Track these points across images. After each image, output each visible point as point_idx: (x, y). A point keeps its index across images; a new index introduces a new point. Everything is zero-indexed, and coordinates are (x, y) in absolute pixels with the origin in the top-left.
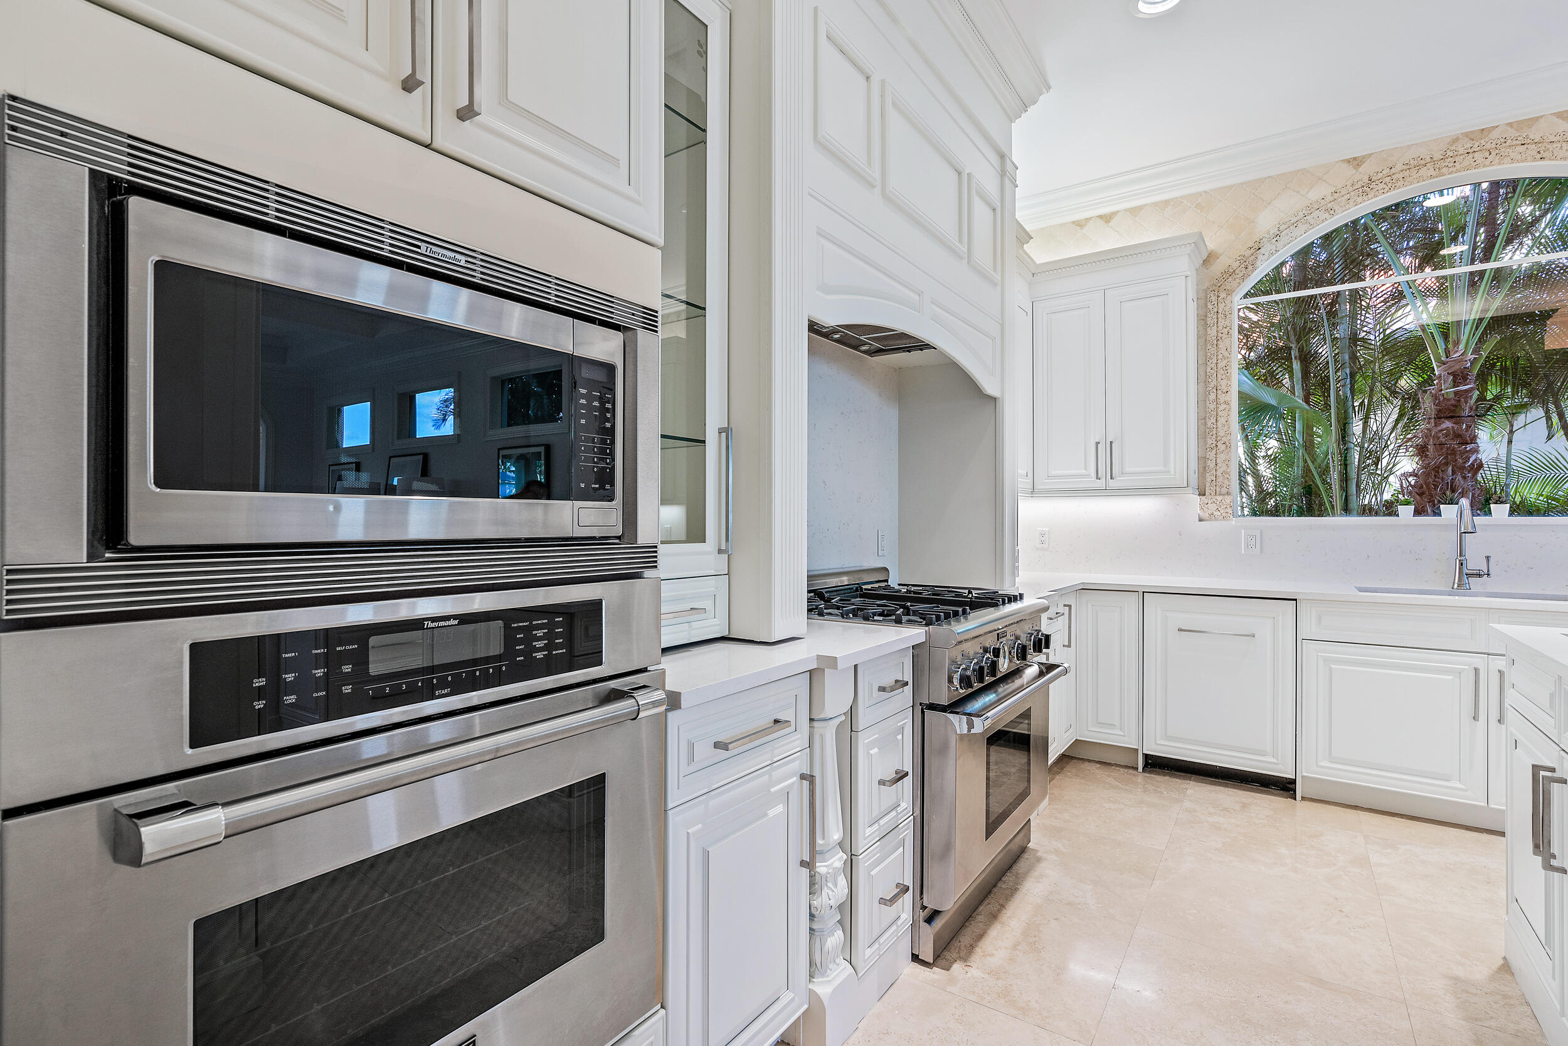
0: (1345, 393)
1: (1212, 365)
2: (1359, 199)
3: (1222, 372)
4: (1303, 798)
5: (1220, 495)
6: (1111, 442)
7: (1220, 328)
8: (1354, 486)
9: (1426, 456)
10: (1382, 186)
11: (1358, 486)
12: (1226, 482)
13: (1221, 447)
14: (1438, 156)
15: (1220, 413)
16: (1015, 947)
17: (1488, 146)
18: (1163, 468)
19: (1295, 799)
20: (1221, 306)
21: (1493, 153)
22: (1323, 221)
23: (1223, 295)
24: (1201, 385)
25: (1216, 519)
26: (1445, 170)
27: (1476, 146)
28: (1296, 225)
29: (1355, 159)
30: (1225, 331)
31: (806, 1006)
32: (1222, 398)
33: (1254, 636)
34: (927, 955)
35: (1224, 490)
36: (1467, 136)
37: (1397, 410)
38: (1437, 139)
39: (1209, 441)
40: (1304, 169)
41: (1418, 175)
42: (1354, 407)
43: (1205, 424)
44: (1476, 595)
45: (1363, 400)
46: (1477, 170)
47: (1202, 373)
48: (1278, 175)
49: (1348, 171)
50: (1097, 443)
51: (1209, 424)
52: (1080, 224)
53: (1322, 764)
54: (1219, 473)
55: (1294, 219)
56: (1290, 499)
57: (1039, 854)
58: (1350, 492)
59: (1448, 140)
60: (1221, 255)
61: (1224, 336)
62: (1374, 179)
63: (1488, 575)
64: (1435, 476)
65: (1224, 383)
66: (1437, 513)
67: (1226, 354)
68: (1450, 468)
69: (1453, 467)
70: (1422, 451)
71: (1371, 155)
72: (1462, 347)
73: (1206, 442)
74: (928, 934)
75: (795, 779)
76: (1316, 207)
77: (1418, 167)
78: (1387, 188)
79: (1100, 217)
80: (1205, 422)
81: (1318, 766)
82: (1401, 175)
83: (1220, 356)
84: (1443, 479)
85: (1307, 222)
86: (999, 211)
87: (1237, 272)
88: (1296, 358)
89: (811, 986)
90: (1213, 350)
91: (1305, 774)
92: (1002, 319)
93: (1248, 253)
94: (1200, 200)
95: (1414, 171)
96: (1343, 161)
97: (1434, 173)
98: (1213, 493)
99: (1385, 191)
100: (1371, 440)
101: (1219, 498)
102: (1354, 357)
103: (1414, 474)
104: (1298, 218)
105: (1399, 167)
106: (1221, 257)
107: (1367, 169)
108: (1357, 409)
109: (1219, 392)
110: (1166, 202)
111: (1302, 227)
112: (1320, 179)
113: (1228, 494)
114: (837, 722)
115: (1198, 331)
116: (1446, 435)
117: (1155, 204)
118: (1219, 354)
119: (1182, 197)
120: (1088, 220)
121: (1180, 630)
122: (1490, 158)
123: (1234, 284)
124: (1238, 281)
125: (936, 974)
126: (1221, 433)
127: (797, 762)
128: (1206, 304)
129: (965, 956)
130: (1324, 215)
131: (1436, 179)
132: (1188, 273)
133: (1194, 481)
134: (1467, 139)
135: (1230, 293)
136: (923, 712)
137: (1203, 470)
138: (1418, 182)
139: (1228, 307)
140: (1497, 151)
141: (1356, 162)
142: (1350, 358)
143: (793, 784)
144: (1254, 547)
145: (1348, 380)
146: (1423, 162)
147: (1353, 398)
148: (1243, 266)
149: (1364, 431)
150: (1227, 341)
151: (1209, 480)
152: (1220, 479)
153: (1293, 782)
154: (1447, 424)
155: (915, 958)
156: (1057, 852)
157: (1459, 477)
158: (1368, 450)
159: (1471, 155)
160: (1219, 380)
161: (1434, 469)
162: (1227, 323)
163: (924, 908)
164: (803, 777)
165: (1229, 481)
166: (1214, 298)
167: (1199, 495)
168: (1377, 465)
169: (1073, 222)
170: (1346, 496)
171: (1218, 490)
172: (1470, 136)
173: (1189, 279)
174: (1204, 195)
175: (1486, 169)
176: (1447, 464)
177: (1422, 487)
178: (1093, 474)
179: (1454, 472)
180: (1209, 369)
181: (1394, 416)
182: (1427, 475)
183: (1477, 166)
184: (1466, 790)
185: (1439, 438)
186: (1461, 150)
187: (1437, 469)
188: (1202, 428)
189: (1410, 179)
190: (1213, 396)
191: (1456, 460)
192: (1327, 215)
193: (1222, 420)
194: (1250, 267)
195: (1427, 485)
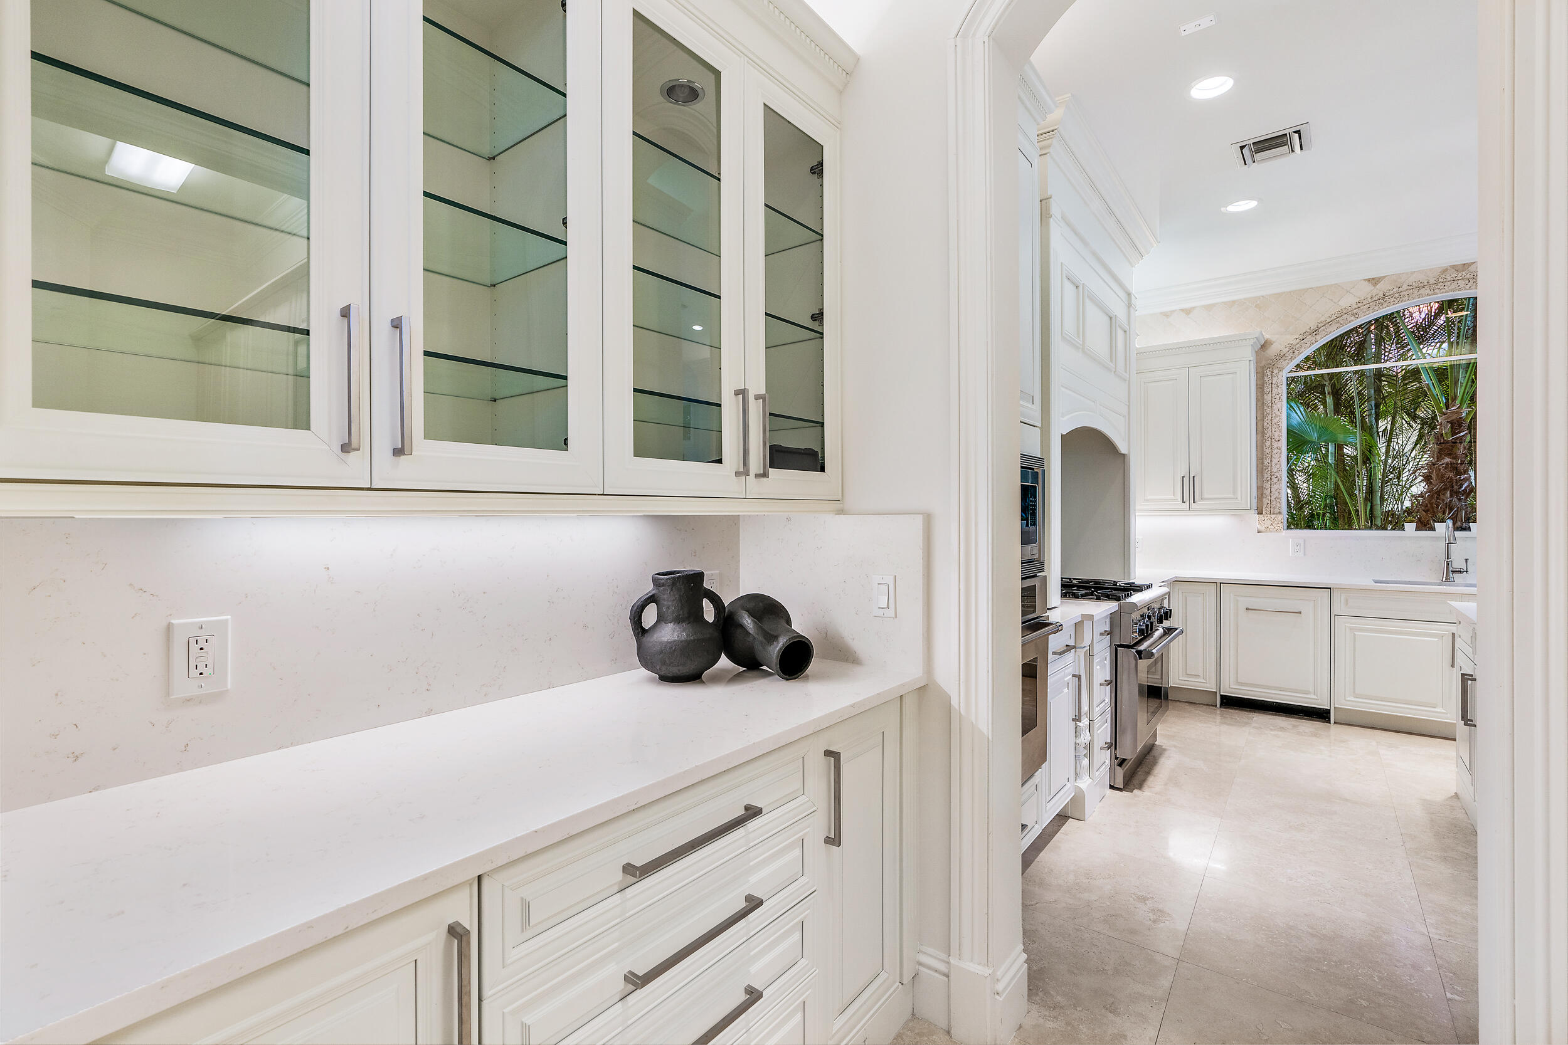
0: (1370, 422)
1: (1268, 421)
2: (1376, 308)
3: (1275, 426)
4: (1335, 723)
5: (1273, 514)
6: (1194, 477)
7: (1274, 395)
8: (1378, 498)
9: (1431, 483)
10: (1393, 299)
11: (1382, 497)
12: (1278, 504)
13: (1275, 480)
14: (1432, 281)
15: (1274, 456)
16: (1166, 784)
17: (1468, 276)
18: (1233, 496)
19: (1330, 723)
20: (1275, 379)
21: (1472, 282)
22: (1350, 322)
23: (1276, 371)
24: (1259, 435)
25: (1271, 532)
26: (1437, 291)
27: (1460, 275)
28: (1330, 323)
29: (1373, 279)
30: (1278, 397)
31: (1074, 794)
32: (1275, 445)
33: (1300, 613)
34: (1119, 783)
35: (1277, 511)
36: (1453, 268)
37: (1416, 433)
38: (1432, 269)
39: (1266, 476)
40: (1336, 284)
41: (1419, 293)
42: (1378, 433)
43: (1263, 463)
44: (1457, 585)
45: (1386, 427)
46: (1460, 292)
47: (1260, 426)
48: (1317, 287)
49: (1368, 288)
50: (1183, 477)
51: (1265, 463)
52: (1166, 315)
53: (1348, 699)
54: (1273, 498)
55: (1329, 320)
56: (1324, 508)
57: (1163, 747)
58: (1375, 503)
59: (1440, 270)
60: (1274, 342)
61: (1277, 401)
62: (1387, 294)
63: (1467, 571)
64: (1437, 498)
65: (1276, 434)
66: (1433, 529)
67: (1278, 413)
68: (1448, 492)
69: (1450, 491)
70: (1427, 478)
71: (1384, 277)
72: (1458, 402)
73: (1263, 476)
74: (1120, 772)
75: (1071, 676)
76: (1345, 312)
77: (1419, 288)
78: (1396, 301)
79: (1182, 310)
80: (1263, 462)
81: (1345, 700)
82: (1407, 293)
83: (1274, 415)
84: (1443, 500)
85: (1338, 322)
86: (1128, 332)
87: (1286, 355)
88: (1329, 393)
89: (1075, 784)
90: (1269, 410)
91: (1336, 706)
92: (1129, 402)
93: (1295, 342)
94: (1258, 302)
95: (1416, 291)
96: (1365, 280)
97: (1430, 293)
98: (1268, 513)
99: (1395, 303)
100: (1394, 458)
101: (1273, 516)
102: (1378, 390)
103: (1421, 495)
104: (1332, 319)
105: (1405, 287)
106: (1274, 344)
107: (1383, 287)
108: (1381, 434)
109: (1273, 440)
110: (1234, 302)
111: (1335, 326)
112: (1348, 291)
113: (1280, 513)
114: (1085, 649)
115: (1257, 396)
116: (1446, 468)
117: (1225, 303)
118: (1273, 413)
119: (1245, 299)
120: (1172, 312)
121: (1247, 609)
122: (1469, 285)
123: (1285, 363)
124: (1287, 361)
125: (1125, 793)
126: (1275, 470)
127: (1071, 668)
128: (1263, 377)
129: (1140, 787)
130: (1350, 318)
131: (1431, 296)
132: (1251, 359)
133: (1254, 505)
134: (1453, 270)
135: (1281, 369)
136: (1116, 650)
137: (1261, 495)
138: (1419, 298)
139: (1279, 380)
140: (1474, 280)
141: (1374, 281)
142: (1375, 391)
143: (1070, 679)
144: (1299, 551)
145: (1373, 411)
146: (1422, 285)
147: (1378, 424)
148: (1291, 351)
149: (1387, 452)
150: (1279, 405)
151: (1265, 503)
152: (1274, 503)
153: (1328, 712)
154: (1447, 460)
155: (1111, 787)
156: (1175, 746)
157: (1455, 499)
158: (1392, 465)
159: (1456, 282)
160: (1273, 432)
161: (1436, 493)
162: (1279, 391)
163: (1117, 758)
164: (1074, 676)
165: (1280, 504)
166: (1269, 373)
167: (1258, 514)
168: (1399, 479)
169: (1161, 313)
170: (1371, 505)
171: (1272, 510)
172: (1456, 268)
173: (1252, 362)
174: (1261, 298)
175: (1466, 291)
176: (1445, 489)
177: (1427, 506)
178: (1180, 499)
179: (1451, 496)
180: (1265, 424)
181: (1414, 438)
182: (1431, 497)
183: (1460, 289)
184: (1447, 714)
185: (1440, 470)
186: (1449, 278)
187: (1438, 492)
188: (1260, 465)
189: (1413, 296)
190: (1268, 444)
191: (1453, 487)
192: (1353, 318)
193: (1275, 461)
194: (1296, 352)
195: (1431, 504)
